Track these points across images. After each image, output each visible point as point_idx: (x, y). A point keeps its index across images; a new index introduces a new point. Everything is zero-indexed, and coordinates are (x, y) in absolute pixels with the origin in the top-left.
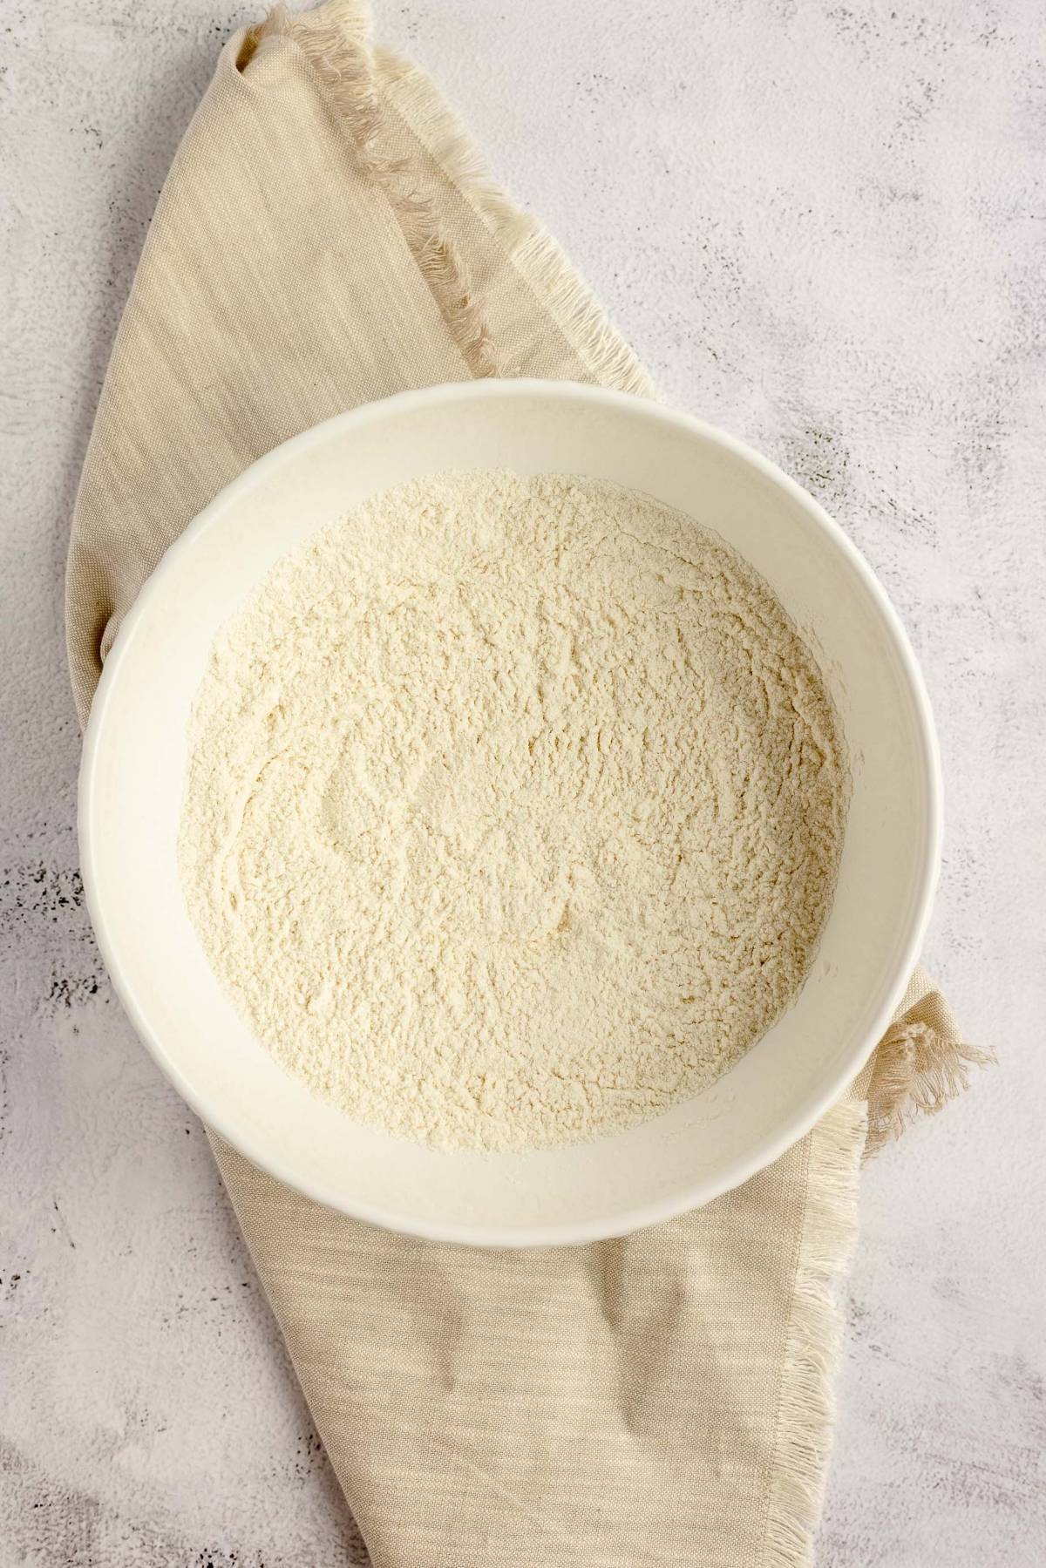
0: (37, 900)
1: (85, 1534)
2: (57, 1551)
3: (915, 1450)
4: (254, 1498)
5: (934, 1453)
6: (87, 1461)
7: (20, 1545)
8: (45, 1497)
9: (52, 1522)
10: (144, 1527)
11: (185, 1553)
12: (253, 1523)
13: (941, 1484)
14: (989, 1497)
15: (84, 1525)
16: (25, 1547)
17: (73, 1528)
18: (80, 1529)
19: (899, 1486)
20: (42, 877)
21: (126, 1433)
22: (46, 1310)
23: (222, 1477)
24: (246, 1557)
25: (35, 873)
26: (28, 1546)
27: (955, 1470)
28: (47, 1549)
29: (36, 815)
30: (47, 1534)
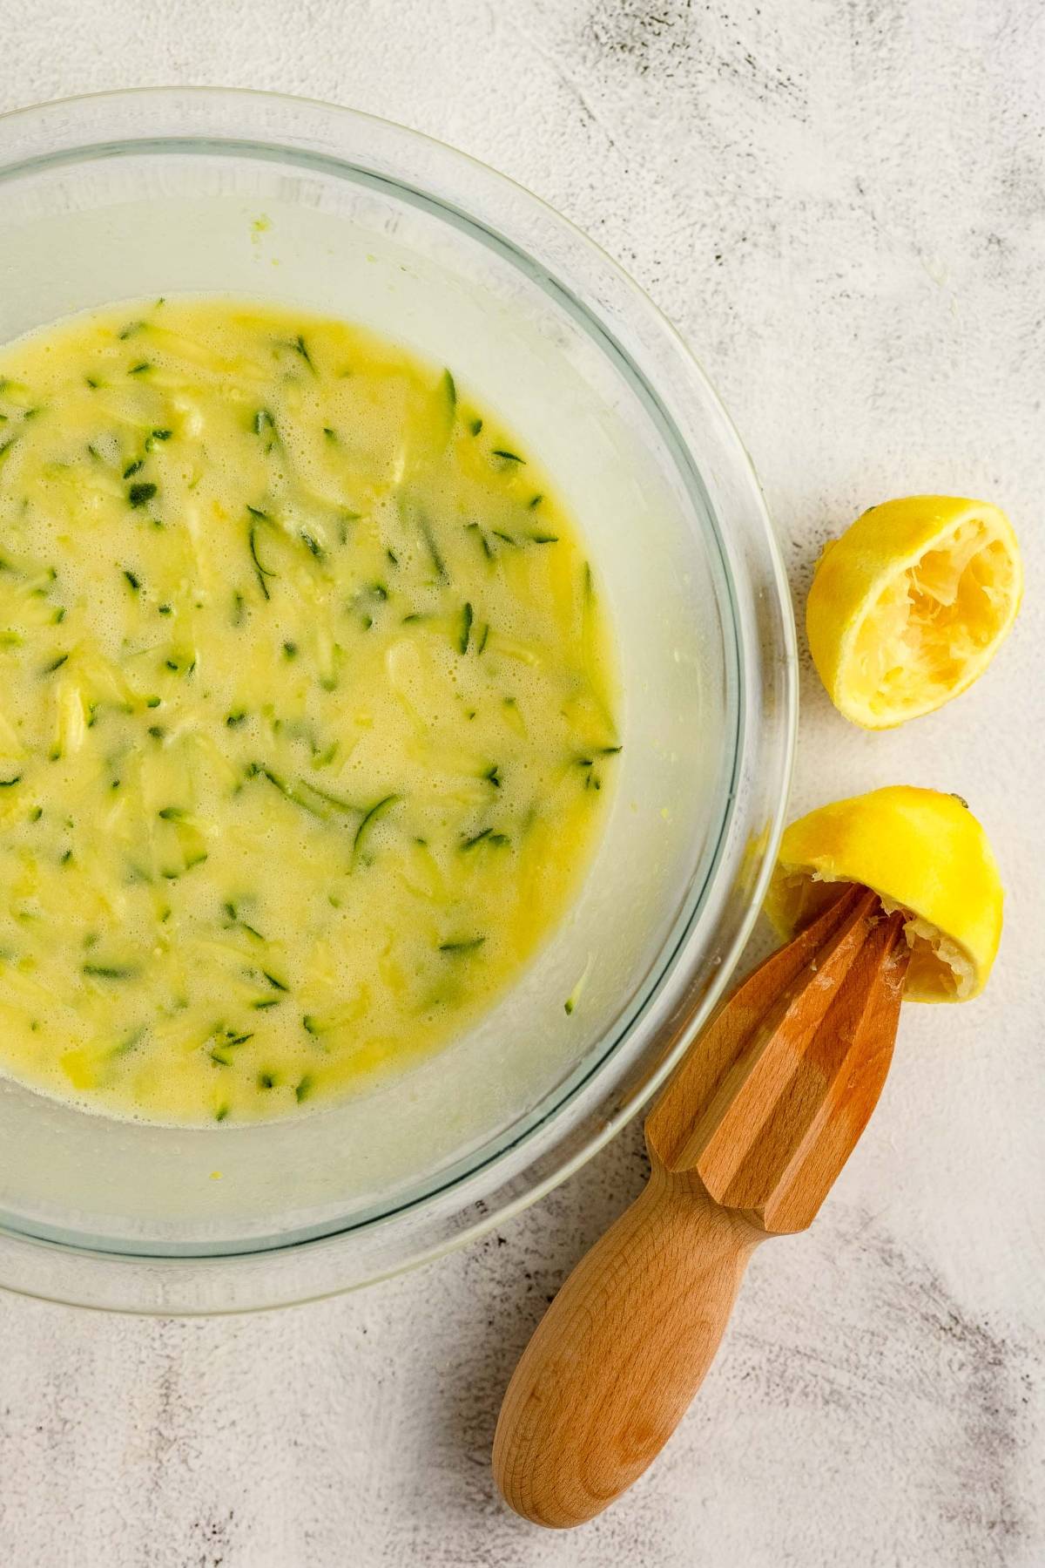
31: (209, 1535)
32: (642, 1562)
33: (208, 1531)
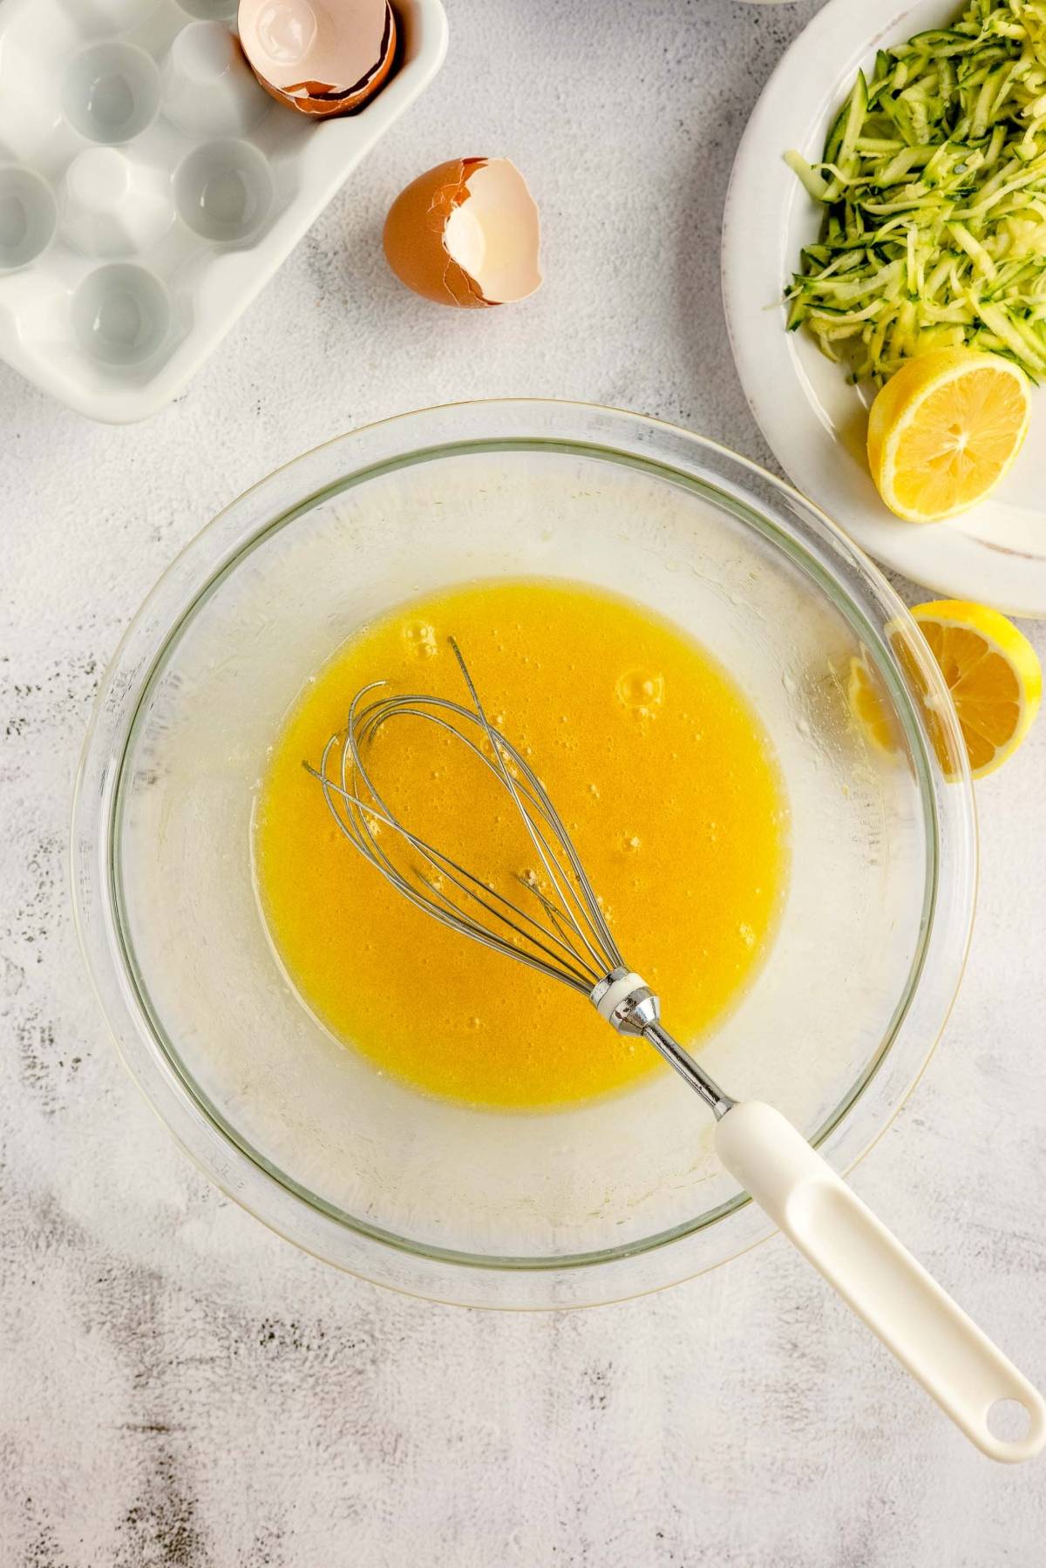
0: (88, 691)
1: (149, 1307)
2: (122, 1324)
3: (957, 1220)
4: (314, 1269)
5: (976, 1223)
6: (150, 1236)
7: (85, 1319)
8: (109, 1271)
9: (116, 1296)
10: (207, 1300)
11: (247, 1324)
12: (313, 1294)
13: (982, 1252)
14: (1029, 1266)
15: (147, 1298)
16: (90, 1321)
17: (137, 1301)
18: (144, 1302)
19: (941, 1254)
20: (92, 669)
21: (188, 1209)
22: (107, 1091)
23: (282, 1250)
24: (307, 1326)
25: (85, 665)
26: (93, 1320)
27: (996, 1239)
28: (112, 1323)
29: (84, 606)
30: (112, 1307)
31: (595, 1380)
32: (907, 1387)
33: (594, 1377)
